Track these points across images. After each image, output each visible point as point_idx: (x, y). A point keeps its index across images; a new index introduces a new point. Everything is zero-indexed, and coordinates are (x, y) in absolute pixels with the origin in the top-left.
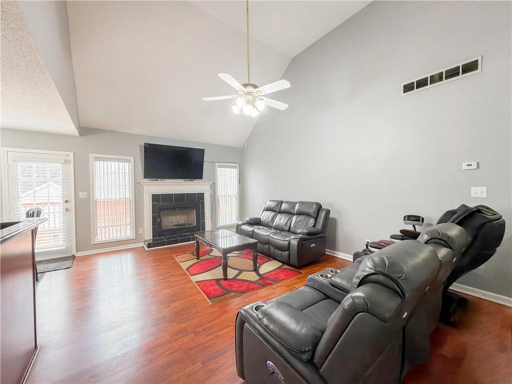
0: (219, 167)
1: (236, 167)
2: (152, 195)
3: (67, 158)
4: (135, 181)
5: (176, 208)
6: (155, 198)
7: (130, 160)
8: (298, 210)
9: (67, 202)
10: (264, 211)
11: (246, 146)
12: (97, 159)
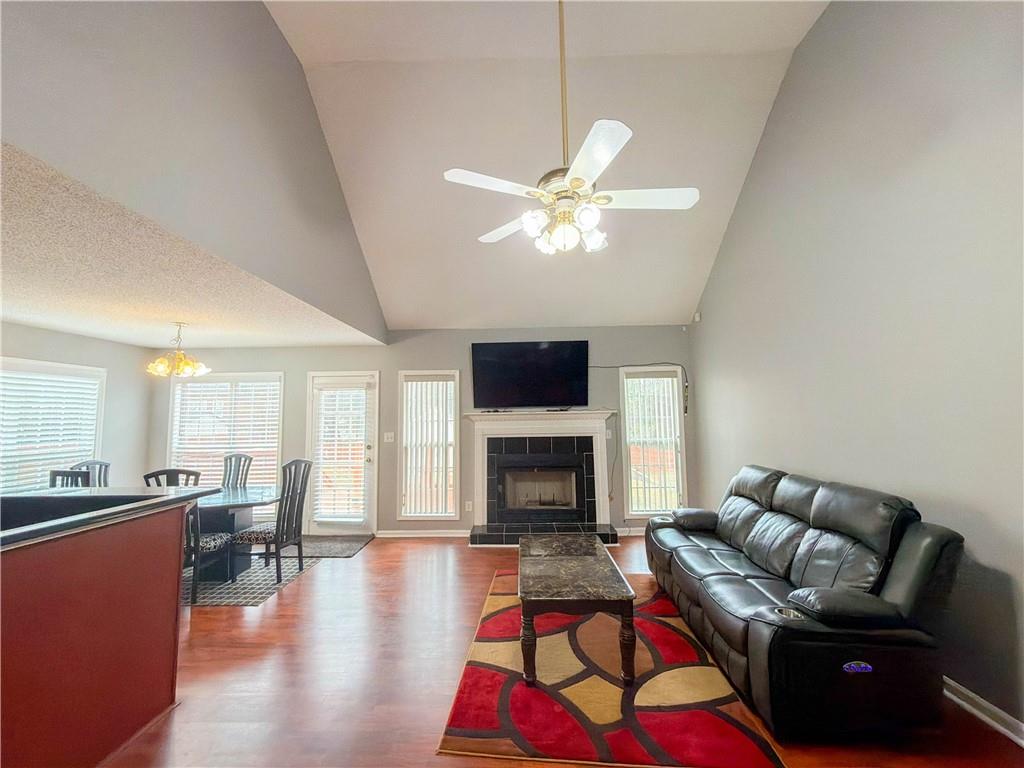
0: (629, 375)
1: (673, 374)
2: (488, 439)
3: (371, 381)
4: (460, 415)
5: (534, 467)
6: (495, 445)
7: (453, 376)
8: (819, 507)
9: (369, 447)
10: (730, 495)
11: (697, 319)
12: (408, 378)
